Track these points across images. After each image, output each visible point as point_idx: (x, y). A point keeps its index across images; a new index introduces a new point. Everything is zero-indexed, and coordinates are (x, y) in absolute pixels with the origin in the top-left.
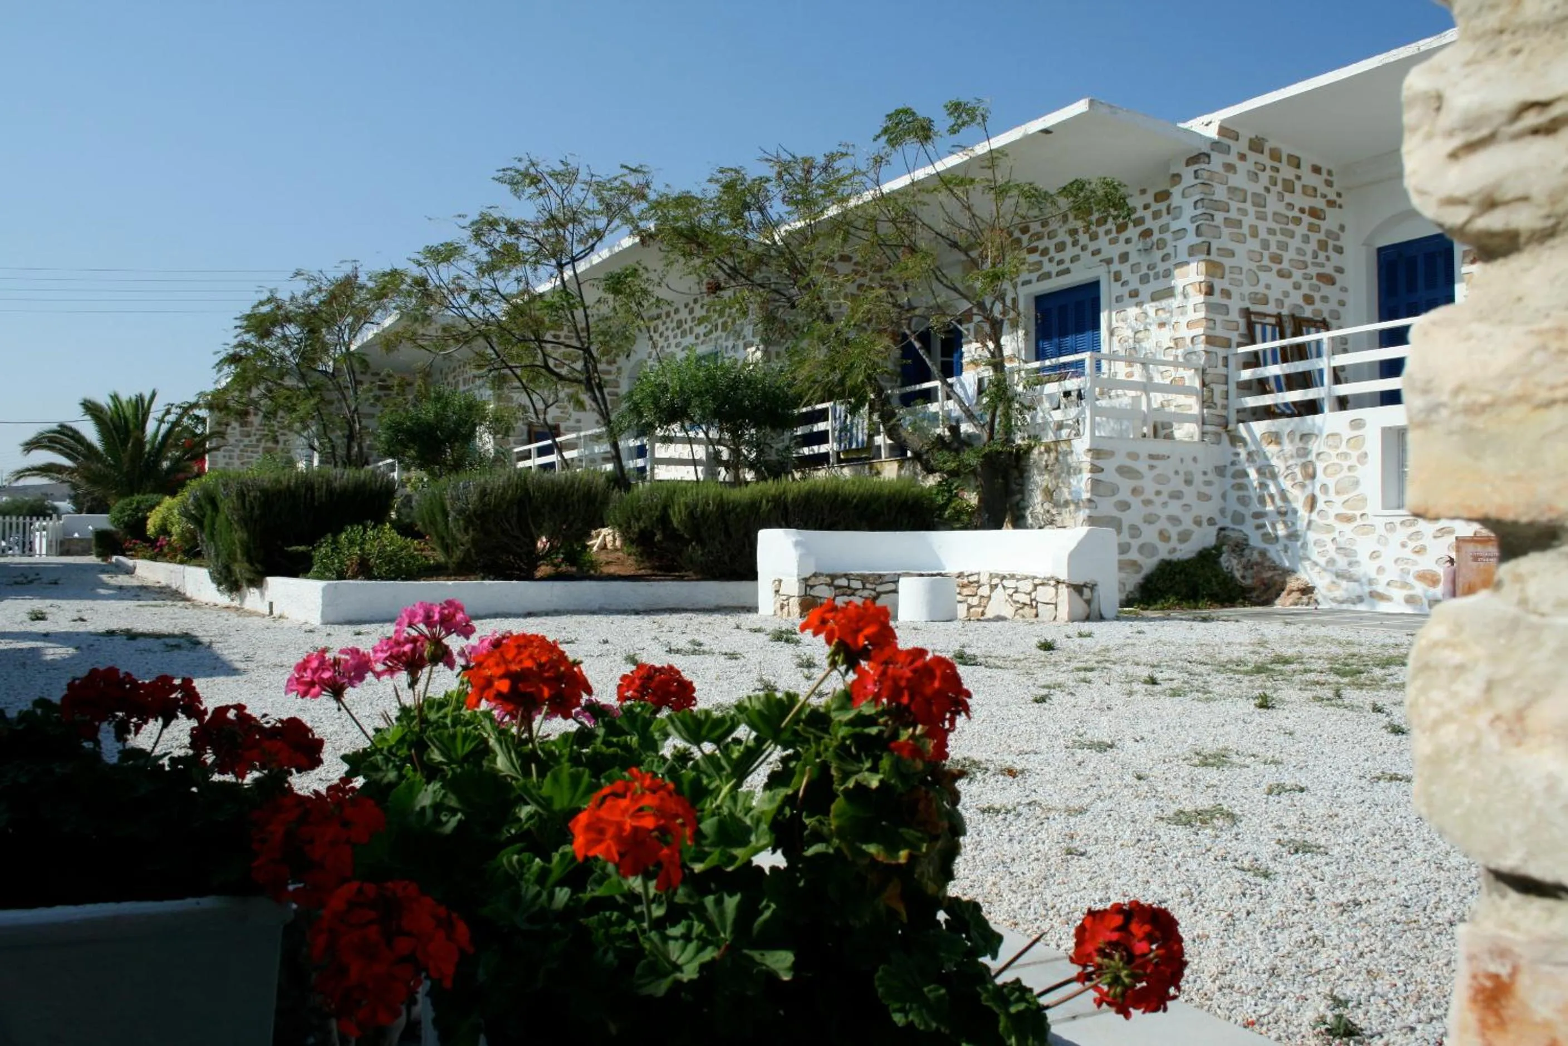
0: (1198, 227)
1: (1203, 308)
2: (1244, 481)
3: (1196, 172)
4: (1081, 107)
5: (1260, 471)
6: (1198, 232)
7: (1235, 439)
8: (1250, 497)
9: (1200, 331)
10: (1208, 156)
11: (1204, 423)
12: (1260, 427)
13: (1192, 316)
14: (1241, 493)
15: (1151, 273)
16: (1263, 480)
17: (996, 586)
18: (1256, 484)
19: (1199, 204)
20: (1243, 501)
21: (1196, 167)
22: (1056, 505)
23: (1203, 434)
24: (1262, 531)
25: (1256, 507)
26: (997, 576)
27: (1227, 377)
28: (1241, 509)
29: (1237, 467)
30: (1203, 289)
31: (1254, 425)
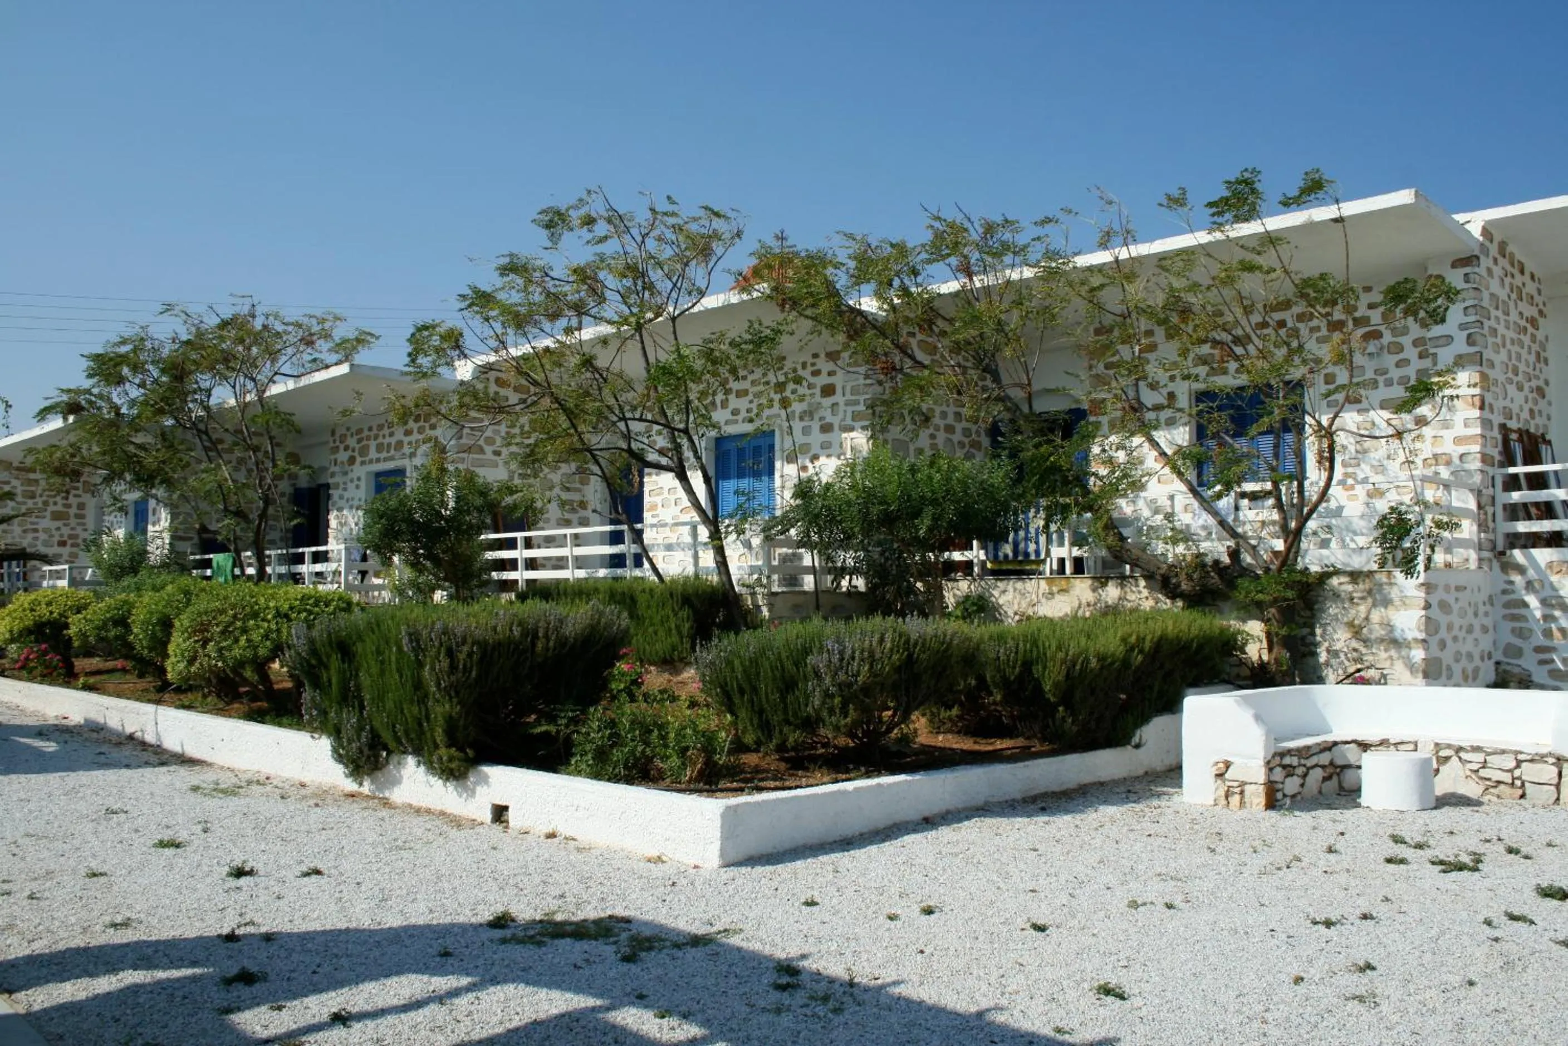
0: (1469, 336)
1: (1478, 422)
2: (1522, 611)
3: (1466, 275)
4: (1404, 197)
5: (1544, 602)
6: (1470, 340)
7: (1508, 566)
8: (1531, 630)
9: (1476, 448)
10: (1477, 258)
11: (1480, 549)
12: (1543, 555)
13: (1459, 430)
14: (1518, 625)
15: (1381, 379)
16: (1548, 611)
17: (1447, 759)
18: (1538, 614)
19: (1471, 310)
20: (1520, 633)
21: (1468, 270)
22: (1366, 642)
23: (1480, 560)
24: (1548, 667)
25: (1540, 640)
26: (1449, 746)
27: (1493, 498)
28: (1517, 642)
29: (1513, 596)
30: (1478, 403)
31: (1535, 552)
